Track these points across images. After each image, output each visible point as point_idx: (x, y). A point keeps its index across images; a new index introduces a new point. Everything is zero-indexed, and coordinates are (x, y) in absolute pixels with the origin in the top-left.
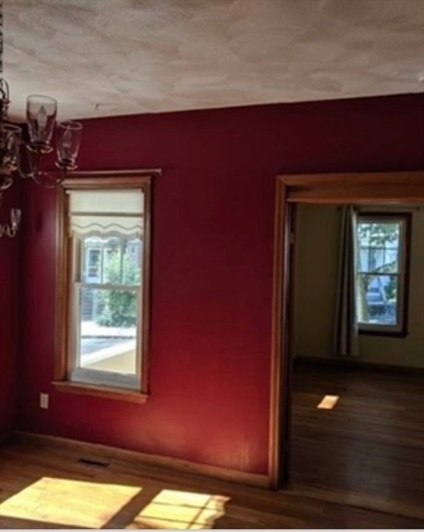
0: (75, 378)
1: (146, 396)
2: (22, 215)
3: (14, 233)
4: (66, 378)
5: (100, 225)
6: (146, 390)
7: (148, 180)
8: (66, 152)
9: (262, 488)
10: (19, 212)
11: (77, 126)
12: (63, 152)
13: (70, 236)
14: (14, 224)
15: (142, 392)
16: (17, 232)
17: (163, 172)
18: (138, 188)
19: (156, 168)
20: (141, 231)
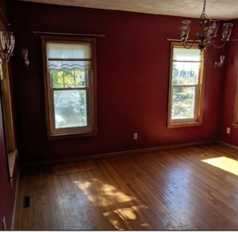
2: (226, 57)
3: (221, 65)
4: (237, 123)
10: (224, 57)
12: (225, 35)
14: (222, 62)
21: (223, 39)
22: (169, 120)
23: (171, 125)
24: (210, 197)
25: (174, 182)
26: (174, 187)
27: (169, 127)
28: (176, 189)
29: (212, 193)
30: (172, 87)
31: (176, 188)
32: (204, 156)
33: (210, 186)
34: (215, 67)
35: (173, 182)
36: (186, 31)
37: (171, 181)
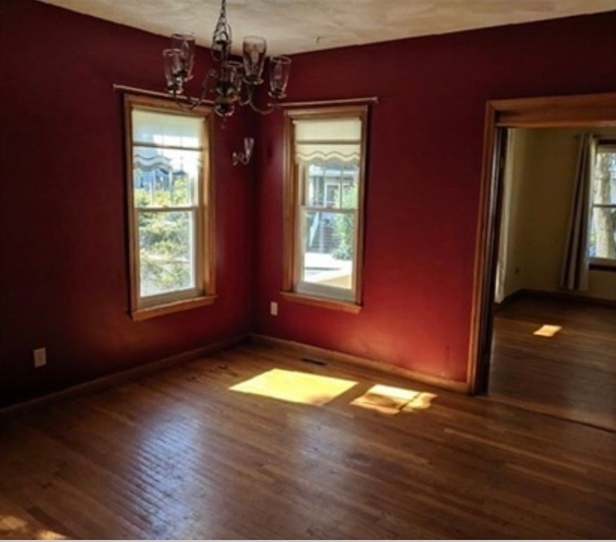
0: (300, 290)
1: (359, 308)
2: (255, 144)
3: (248, 159)
4: (292, 290)
5: (321, 153)
6: (359, 302)
7: (365, 108)
8: (278, 84)
9: (460, 393)
10: (252, 141)
11: (286, 60)
12: (275, 83)
13: (297, 162)
14: (248, 152)
15: (356, 304)
16: (250, 159)
17: (379, 100)
18: (356, 116)
19: (373, 96)
20: (358, 158)
21: (273, 93)
22: (136, 300)
23: (140, 312)
24: (265, 477)
25: (171, 461)
26: (175, 478)
27: (135, 319)
28: (180, 482)
29: (267, 467)
30: (136, 212)
31: (179, 478)
32: (229, 377)
33: (258, 450)
34: (235, 164)
35: (167, 463)
36: (183, 61)
37: (162, 464)
